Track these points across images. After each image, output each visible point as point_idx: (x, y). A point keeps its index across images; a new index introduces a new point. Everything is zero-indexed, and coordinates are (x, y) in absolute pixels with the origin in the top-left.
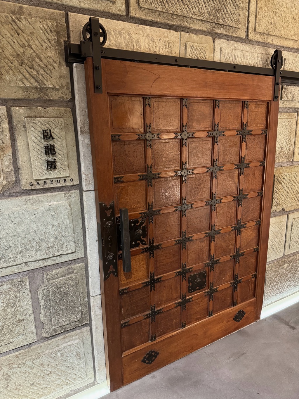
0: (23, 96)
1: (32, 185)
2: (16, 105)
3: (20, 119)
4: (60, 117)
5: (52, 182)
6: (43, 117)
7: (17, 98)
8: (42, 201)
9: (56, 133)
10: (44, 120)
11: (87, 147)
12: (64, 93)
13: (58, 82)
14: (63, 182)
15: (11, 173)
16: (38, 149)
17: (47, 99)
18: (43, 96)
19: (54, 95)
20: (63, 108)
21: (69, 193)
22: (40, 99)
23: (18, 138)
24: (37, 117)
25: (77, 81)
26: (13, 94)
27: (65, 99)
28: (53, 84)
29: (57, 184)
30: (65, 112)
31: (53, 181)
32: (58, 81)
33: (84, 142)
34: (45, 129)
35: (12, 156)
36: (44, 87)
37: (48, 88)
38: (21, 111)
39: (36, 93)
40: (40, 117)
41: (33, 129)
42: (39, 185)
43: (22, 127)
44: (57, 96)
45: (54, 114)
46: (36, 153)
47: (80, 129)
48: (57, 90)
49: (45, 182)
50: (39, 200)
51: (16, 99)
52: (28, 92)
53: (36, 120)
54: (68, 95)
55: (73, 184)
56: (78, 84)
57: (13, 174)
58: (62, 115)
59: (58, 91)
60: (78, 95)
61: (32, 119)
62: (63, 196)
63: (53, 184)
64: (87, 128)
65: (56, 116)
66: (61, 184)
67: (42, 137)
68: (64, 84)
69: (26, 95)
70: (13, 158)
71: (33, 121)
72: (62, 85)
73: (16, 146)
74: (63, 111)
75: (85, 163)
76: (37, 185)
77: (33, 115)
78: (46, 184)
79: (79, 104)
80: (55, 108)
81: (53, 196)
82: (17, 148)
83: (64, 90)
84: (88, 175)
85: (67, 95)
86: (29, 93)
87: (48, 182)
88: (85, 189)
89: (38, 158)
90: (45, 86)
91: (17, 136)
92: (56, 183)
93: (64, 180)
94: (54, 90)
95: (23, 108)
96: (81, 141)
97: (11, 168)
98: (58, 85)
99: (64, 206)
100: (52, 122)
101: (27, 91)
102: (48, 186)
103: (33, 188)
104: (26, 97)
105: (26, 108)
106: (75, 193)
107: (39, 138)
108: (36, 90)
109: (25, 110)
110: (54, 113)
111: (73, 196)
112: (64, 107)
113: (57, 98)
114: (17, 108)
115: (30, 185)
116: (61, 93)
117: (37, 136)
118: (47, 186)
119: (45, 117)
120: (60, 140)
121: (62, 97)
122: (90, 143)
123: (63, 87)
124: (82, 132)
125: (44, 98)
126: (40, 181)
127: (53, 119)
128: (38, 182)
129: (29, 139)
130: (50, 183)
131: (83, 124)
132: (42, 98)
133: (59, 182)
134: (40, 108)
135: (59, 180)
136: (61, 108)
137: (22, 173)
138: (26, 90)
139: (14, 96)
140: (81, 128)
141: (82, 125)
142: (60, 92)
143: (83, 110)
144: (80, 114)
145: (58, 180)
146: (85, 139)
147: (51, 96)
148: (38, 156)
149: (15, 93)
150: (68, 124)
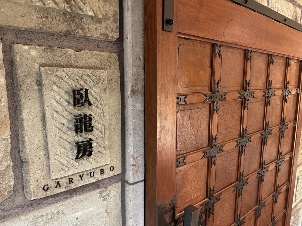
0: (38, 24)
1: (48, 189)
2: (23, 40)
3: (31, 67)
4: (102, 67)
5: (82, 178)
6: (74, 67)
7: (26, 27)
8: (63, 214)
9: (95, 95)
10: (75, 72)
11: (139, 115)
12: (108, 29)
13: (102, 9)
14: (99, 174)
15: (7, 173)
16: (63, 124)
17: (81, 35)
18: (75, 30)
19: (93, 29)
20: (106, 53)
21: (106, 191)
22: (70, 34)
23: (24, 104)
24: (63, 67)
25: (132, 10)
26: (18, 19)
27: (110, 38)
28: (94, 10)
29: (90, 179)
30: (109, 60)
31: (83, 175)
32: (101, 7)
33: (136, 108)
34: (76, 88)
35: (10, 139)
36: (78, 13)
37: (85, 16)
38: (34, 53)
39: (63, 23)
40: (67, 66)
41: (56, 87)
42: (60, 186)
43: (34, 83)
44: (98, 31)
45: (92, 62)
46: (59, 130)
47: (131, 89)
48: (99, 21)
49: (71, 179)
50: (58, 213)
51: (23, 29)
52: (49, 18)
53: (61, 72)
54: (115, 32)
55: (114, 174)
56: (133, 16)
57: (10, 175)
58: (105, 65)
59: (101, 23)
60: (131, 34)
61: (54, 68)
62: (98, 198)
63: (83, 180)
64: (140, 87)
65: (95, 65)
66: (96, 179)
67: (72, 101)
68: (110, 13)
69: (44, 25)
70: (11, 143)
71: (57, 73)
72: (107, 14)
73: (19, 119)
74: (106, 58)
75: (134, 141)
76: (56, 187)
77: (55, 62)
78: (73, 182)
79: (131, 48)
80: (94, 52)
81: (81, 201)
82: (21, 123)
83: (109, 22)
84: (137, 158)
85: (113, 32)
86: (51, 22)
87: (76, 178)
88: (131, 182)
89: (61, 140)
90: (80, 12)
91: (23, 101)
92: (88, 178)
93: (101, 170)
94: (94, 20)
95: (37, 47)
96: (132, 107)
97: (6, 163)
98: (101, 13)
99: (99, 214)
100: (88, 75)
101: (47, 17)
102: (75, 185)
103: (49, 193)
104: (45, 28)
105: (42, 48)
106: (115, 189)
107: (65, 104)
108: (62, 16)
109: (41, 52)
110: (91, 60)
111: (112, 193)
112: (108, 52)
113: (98, 35)
114: (26, 47)
115: (43, 191)
116: (105, 27)
117: (62, 100)
118: (73, 186)
119: (77, 67)
120: (100, 106)
121: (106, 35)
122: (143, 109)
123: (108, 17)
124: (133, 93)
125: (77, 33)
126: (61, 180)
127: (91, 71)
128: (58, 182)
129: (48, 106)
130: (79, 180)
131: (136, 80)
132: (74, 32)
133: (92, 175)
134: (69, 50)
135: (94, 172)
136: (103, 53)
137: (29, 171)
138: (46, 15)
139: (19, 23)
140: (132, 87)
141: (135, 82)
142: (103, 25)
143: (137, 58)
144: (132, 64)
145: (91, 173)
146: (136, 103)
147: (89, 31)
148: (61, 136)
149: (23, 17)
150: (112, 80)
